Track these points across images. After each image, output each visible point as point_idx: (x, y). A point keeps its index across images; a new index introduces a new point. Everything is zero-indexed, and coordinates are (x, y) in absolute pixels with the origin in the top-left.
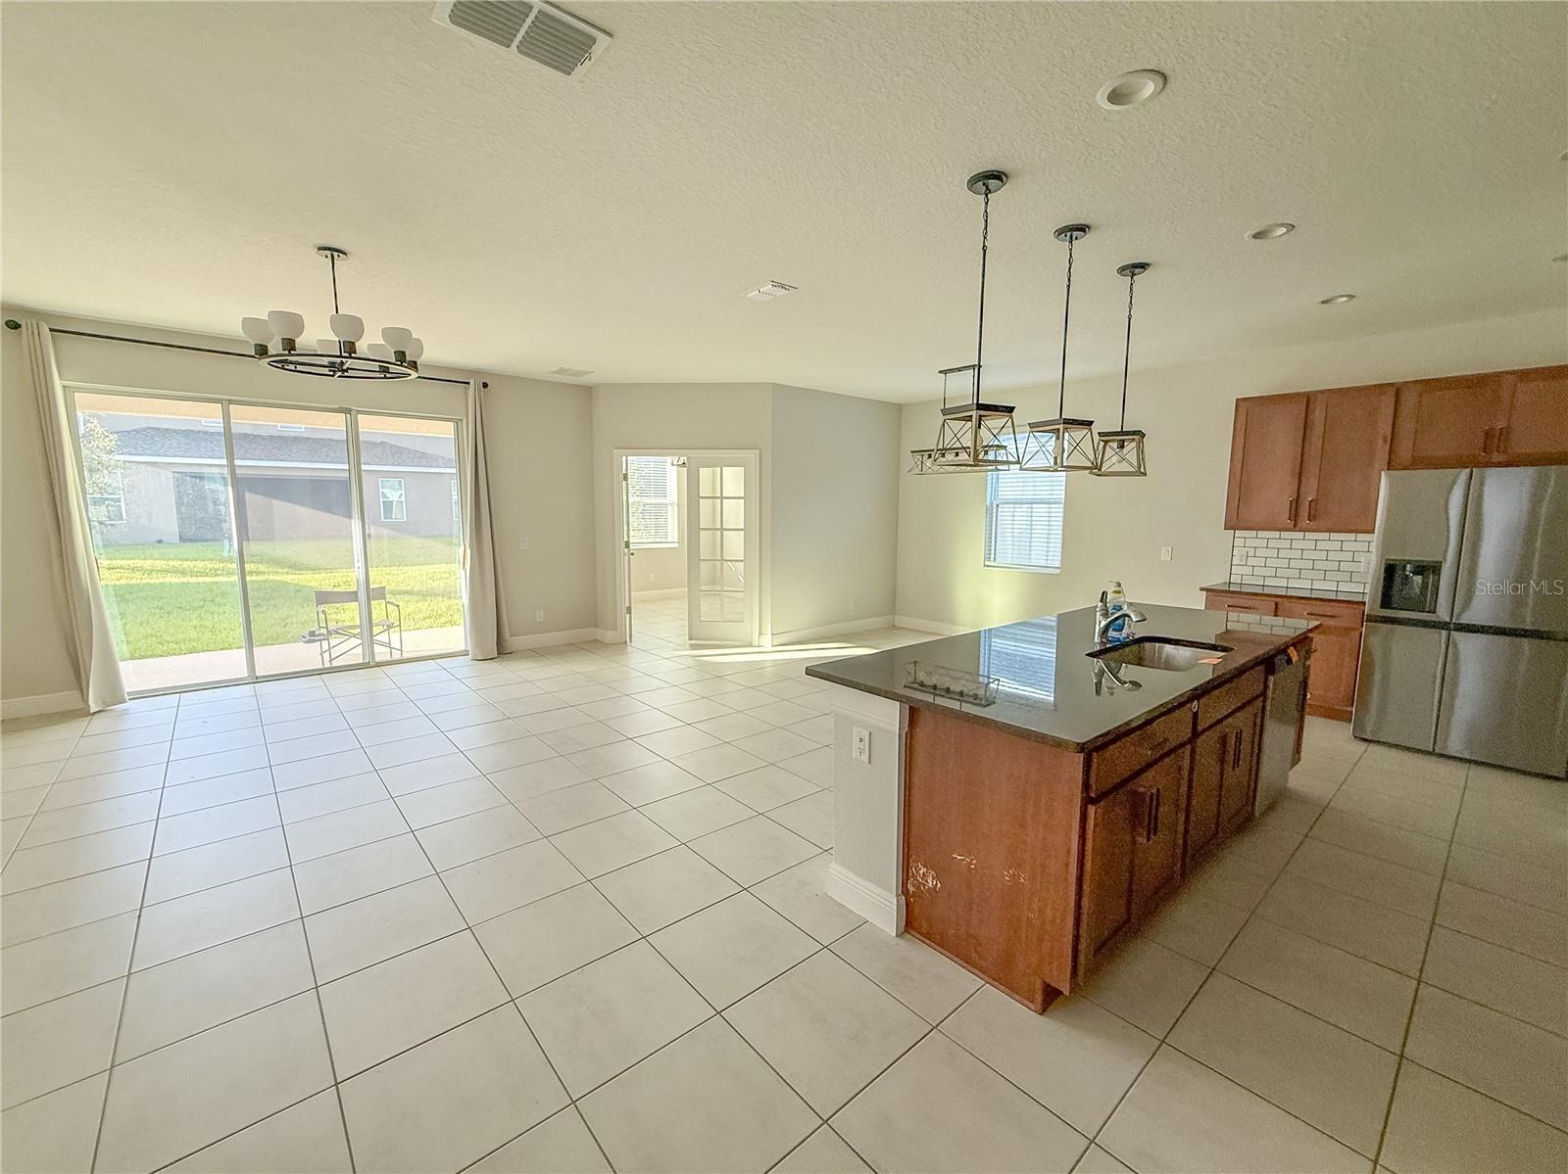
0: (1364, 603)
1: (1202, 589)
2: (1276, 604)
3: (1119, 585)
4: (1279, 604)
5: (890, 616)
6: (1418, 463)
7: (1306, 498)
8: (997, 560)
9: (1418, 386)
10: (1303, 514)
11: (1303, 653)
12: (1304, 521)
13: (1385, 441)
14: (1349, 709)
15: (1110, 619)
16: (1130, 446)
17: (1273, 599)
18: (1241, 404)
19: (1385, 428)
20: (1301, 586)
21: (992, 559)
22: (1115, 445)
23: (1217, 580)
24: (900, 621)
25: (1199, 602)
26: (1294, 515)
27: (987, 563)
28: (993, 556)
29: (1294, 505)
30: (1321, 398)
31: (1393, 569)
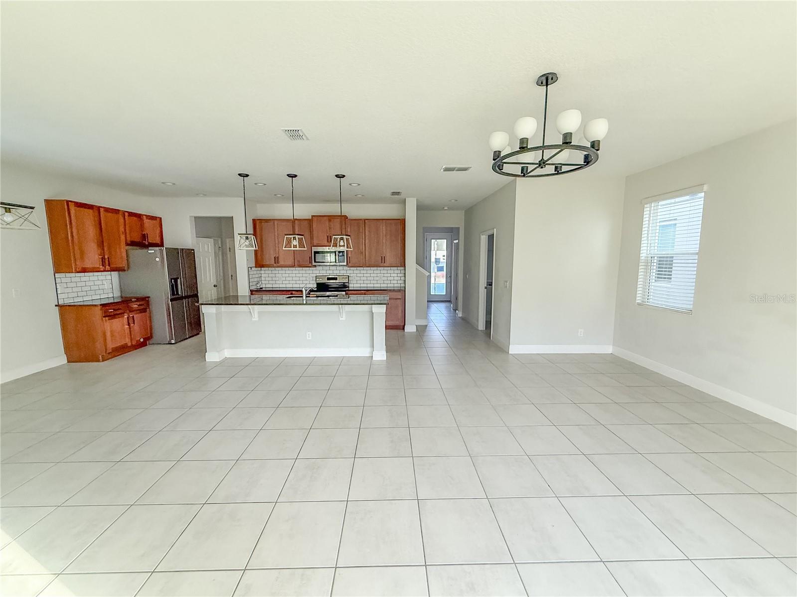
6: (132, 243)
9: (127, 213)
10: (107, 264)
12: (107, 267)
13: (123, 234)
19: (122, 229)
20: (88, 299)
26: (104, 264)
29: (103, 259)
30: (102, 210)
31: (171, 282)
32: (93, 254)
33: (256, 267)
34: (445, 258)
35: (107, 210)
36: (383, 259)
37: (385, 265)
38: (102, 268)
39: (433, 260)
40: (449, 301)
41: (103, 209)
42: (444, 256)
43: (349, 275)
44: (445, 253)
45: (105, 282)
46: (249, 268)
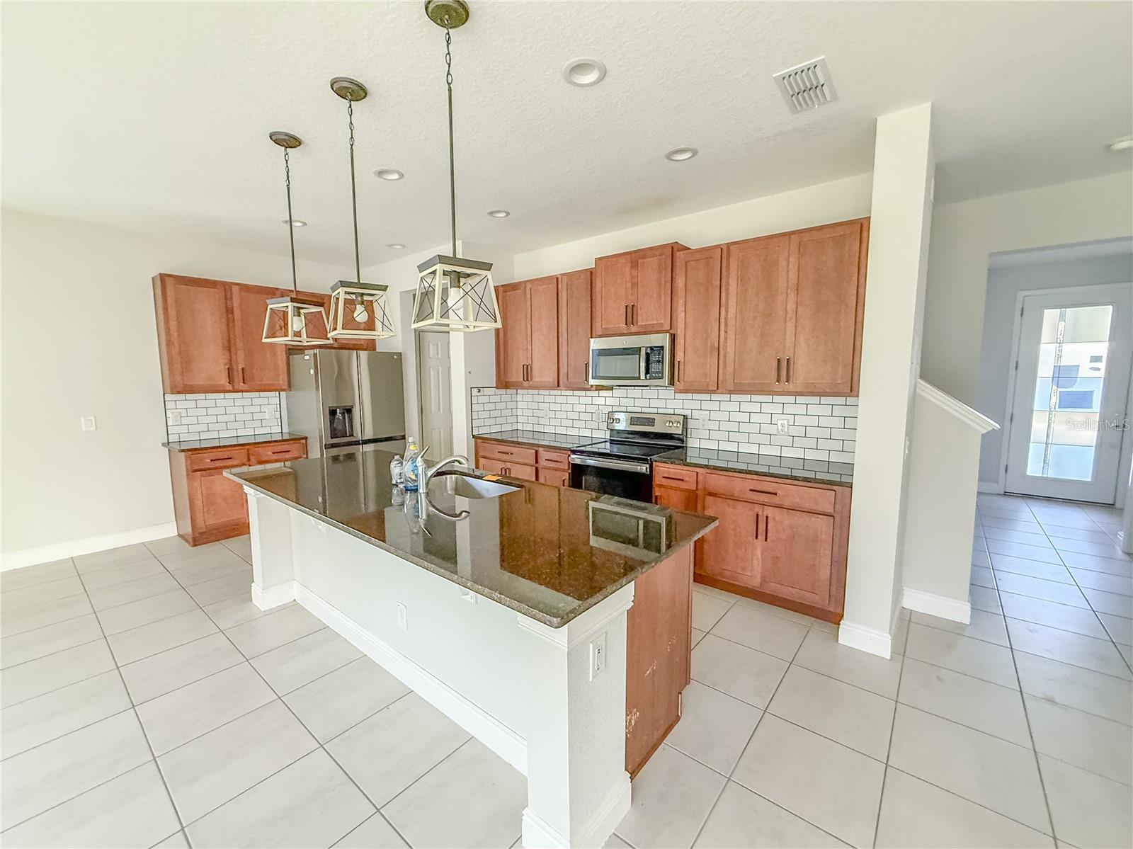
2: (248, 451)
10: (238, 380)
12: (237, 384)
26: (231, 380)
29: (230, 372)
30: (235, 289)
31: (333, 413)
32: (211, 362)
33: (497, 388)
34: (1102, 365)
35: (246, 288)
36: (784, 369)
37: (791, 387)
38: (229, 387)
39: (1045, 369)
40: (1109, 507)
41: (237, 287)
42: (1096, 359)
43: (688, 413)
44: (1102, 349)
45: (265, 409)
46: (475, 392)
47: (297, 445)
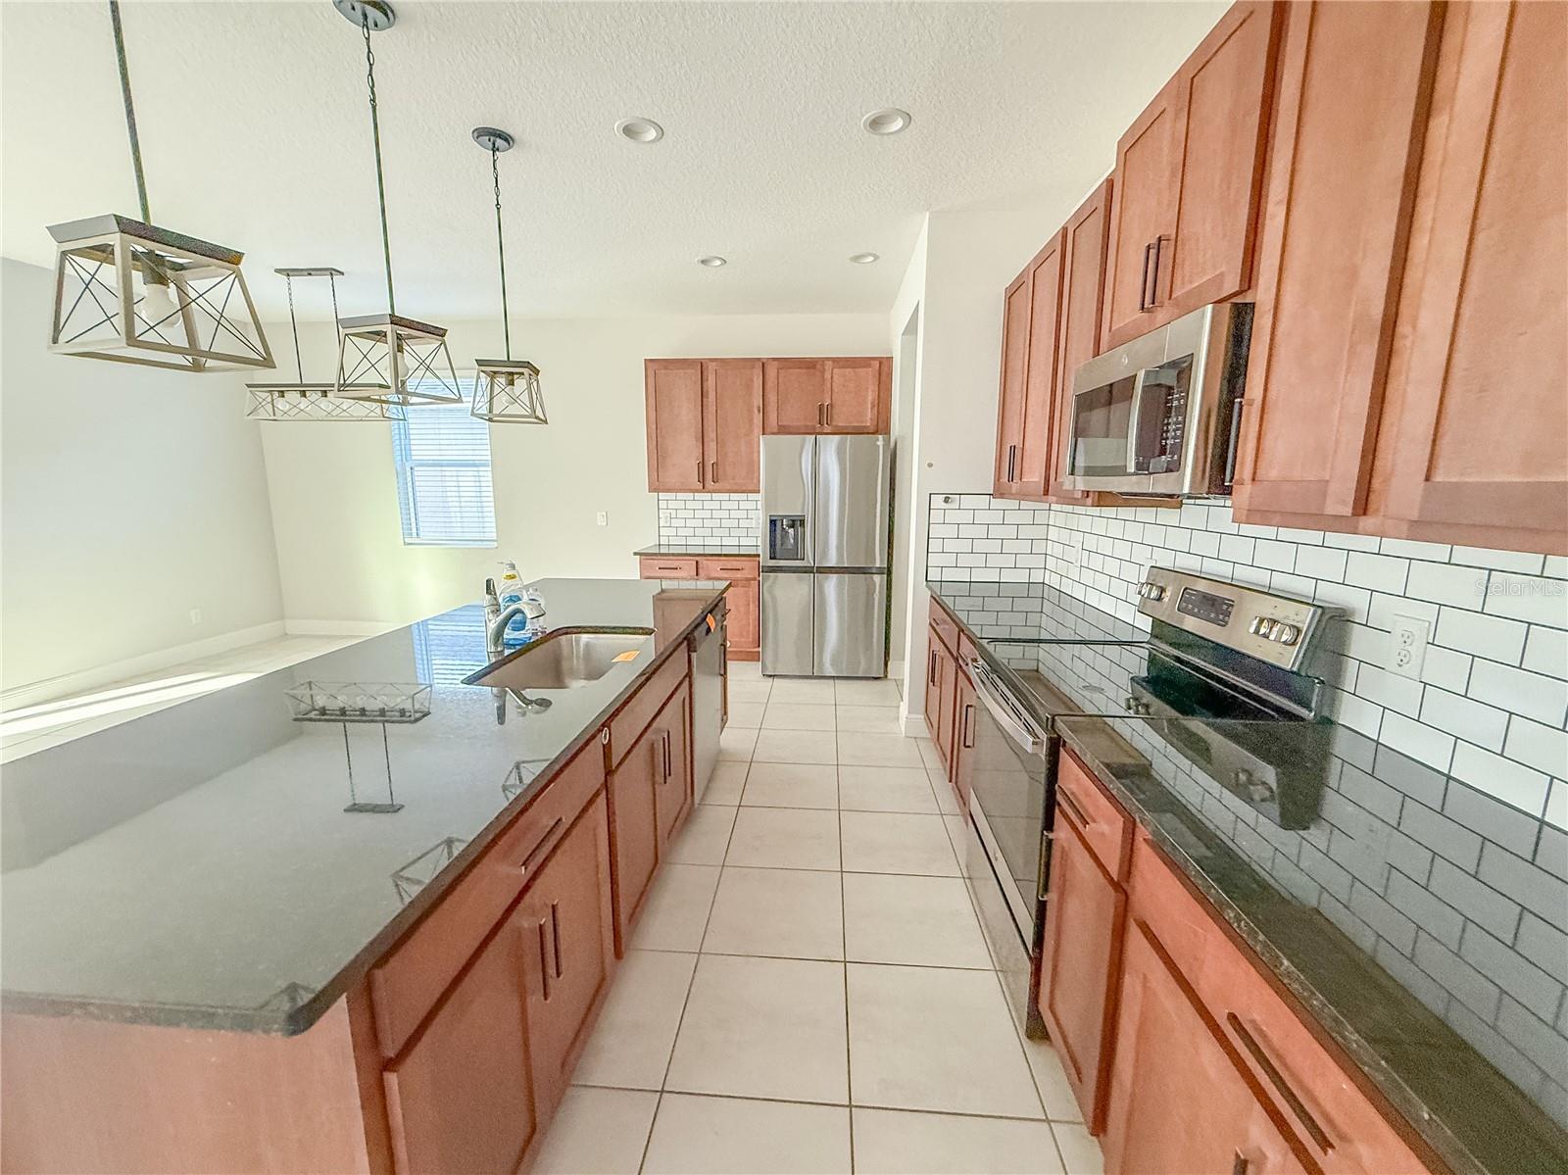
0: (759, 556)
1: (635, 554)
2: (697, 562)
3: (513, 567)
4: (699, 561)
5: (278, 622)
6: (783, 430)
7: (709, 461)
8: (421, 534)
9: (776, 363)
10: (708, 477)
11: (718, 617)
12: (709, 483)
13: (759, 411)
14: (756, 650)
15: (501, 617)
16: (521, 384)
17: (694, 558)
18: (649, 364)
19: (758, 401)
20: (713, 543)
21: (415, 535)
22: (502, 380)
23: (648, 543)
24: (293, 626)
25: (632, 571)
26: (702, 479)
27: (407, 540)
28: (414, 530)
29: (701, 467)
30: (711, 366)
31: (773, 523)
32: (685, 454)
35: (723, 364)
38: (704, 486)
46: (937, 501)
47: (750, 564)
